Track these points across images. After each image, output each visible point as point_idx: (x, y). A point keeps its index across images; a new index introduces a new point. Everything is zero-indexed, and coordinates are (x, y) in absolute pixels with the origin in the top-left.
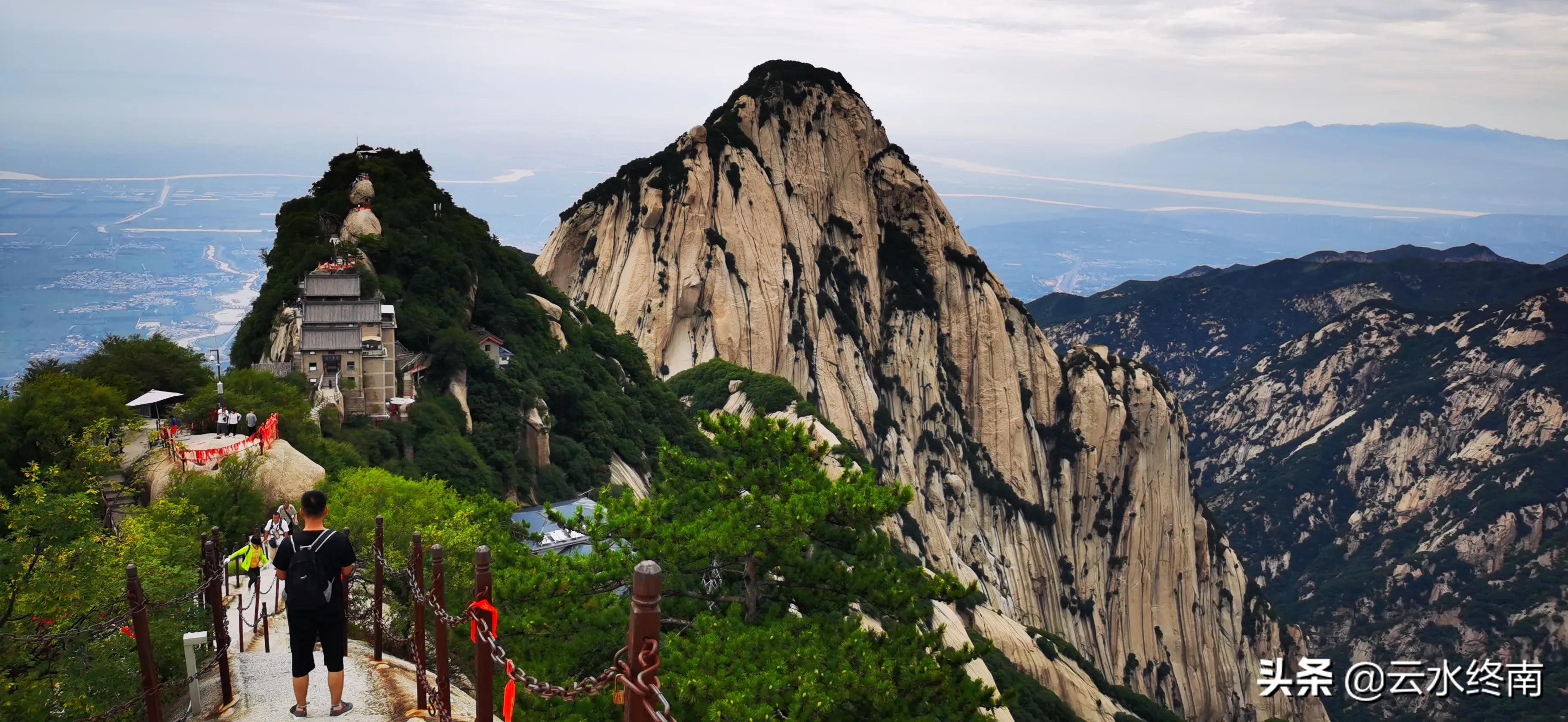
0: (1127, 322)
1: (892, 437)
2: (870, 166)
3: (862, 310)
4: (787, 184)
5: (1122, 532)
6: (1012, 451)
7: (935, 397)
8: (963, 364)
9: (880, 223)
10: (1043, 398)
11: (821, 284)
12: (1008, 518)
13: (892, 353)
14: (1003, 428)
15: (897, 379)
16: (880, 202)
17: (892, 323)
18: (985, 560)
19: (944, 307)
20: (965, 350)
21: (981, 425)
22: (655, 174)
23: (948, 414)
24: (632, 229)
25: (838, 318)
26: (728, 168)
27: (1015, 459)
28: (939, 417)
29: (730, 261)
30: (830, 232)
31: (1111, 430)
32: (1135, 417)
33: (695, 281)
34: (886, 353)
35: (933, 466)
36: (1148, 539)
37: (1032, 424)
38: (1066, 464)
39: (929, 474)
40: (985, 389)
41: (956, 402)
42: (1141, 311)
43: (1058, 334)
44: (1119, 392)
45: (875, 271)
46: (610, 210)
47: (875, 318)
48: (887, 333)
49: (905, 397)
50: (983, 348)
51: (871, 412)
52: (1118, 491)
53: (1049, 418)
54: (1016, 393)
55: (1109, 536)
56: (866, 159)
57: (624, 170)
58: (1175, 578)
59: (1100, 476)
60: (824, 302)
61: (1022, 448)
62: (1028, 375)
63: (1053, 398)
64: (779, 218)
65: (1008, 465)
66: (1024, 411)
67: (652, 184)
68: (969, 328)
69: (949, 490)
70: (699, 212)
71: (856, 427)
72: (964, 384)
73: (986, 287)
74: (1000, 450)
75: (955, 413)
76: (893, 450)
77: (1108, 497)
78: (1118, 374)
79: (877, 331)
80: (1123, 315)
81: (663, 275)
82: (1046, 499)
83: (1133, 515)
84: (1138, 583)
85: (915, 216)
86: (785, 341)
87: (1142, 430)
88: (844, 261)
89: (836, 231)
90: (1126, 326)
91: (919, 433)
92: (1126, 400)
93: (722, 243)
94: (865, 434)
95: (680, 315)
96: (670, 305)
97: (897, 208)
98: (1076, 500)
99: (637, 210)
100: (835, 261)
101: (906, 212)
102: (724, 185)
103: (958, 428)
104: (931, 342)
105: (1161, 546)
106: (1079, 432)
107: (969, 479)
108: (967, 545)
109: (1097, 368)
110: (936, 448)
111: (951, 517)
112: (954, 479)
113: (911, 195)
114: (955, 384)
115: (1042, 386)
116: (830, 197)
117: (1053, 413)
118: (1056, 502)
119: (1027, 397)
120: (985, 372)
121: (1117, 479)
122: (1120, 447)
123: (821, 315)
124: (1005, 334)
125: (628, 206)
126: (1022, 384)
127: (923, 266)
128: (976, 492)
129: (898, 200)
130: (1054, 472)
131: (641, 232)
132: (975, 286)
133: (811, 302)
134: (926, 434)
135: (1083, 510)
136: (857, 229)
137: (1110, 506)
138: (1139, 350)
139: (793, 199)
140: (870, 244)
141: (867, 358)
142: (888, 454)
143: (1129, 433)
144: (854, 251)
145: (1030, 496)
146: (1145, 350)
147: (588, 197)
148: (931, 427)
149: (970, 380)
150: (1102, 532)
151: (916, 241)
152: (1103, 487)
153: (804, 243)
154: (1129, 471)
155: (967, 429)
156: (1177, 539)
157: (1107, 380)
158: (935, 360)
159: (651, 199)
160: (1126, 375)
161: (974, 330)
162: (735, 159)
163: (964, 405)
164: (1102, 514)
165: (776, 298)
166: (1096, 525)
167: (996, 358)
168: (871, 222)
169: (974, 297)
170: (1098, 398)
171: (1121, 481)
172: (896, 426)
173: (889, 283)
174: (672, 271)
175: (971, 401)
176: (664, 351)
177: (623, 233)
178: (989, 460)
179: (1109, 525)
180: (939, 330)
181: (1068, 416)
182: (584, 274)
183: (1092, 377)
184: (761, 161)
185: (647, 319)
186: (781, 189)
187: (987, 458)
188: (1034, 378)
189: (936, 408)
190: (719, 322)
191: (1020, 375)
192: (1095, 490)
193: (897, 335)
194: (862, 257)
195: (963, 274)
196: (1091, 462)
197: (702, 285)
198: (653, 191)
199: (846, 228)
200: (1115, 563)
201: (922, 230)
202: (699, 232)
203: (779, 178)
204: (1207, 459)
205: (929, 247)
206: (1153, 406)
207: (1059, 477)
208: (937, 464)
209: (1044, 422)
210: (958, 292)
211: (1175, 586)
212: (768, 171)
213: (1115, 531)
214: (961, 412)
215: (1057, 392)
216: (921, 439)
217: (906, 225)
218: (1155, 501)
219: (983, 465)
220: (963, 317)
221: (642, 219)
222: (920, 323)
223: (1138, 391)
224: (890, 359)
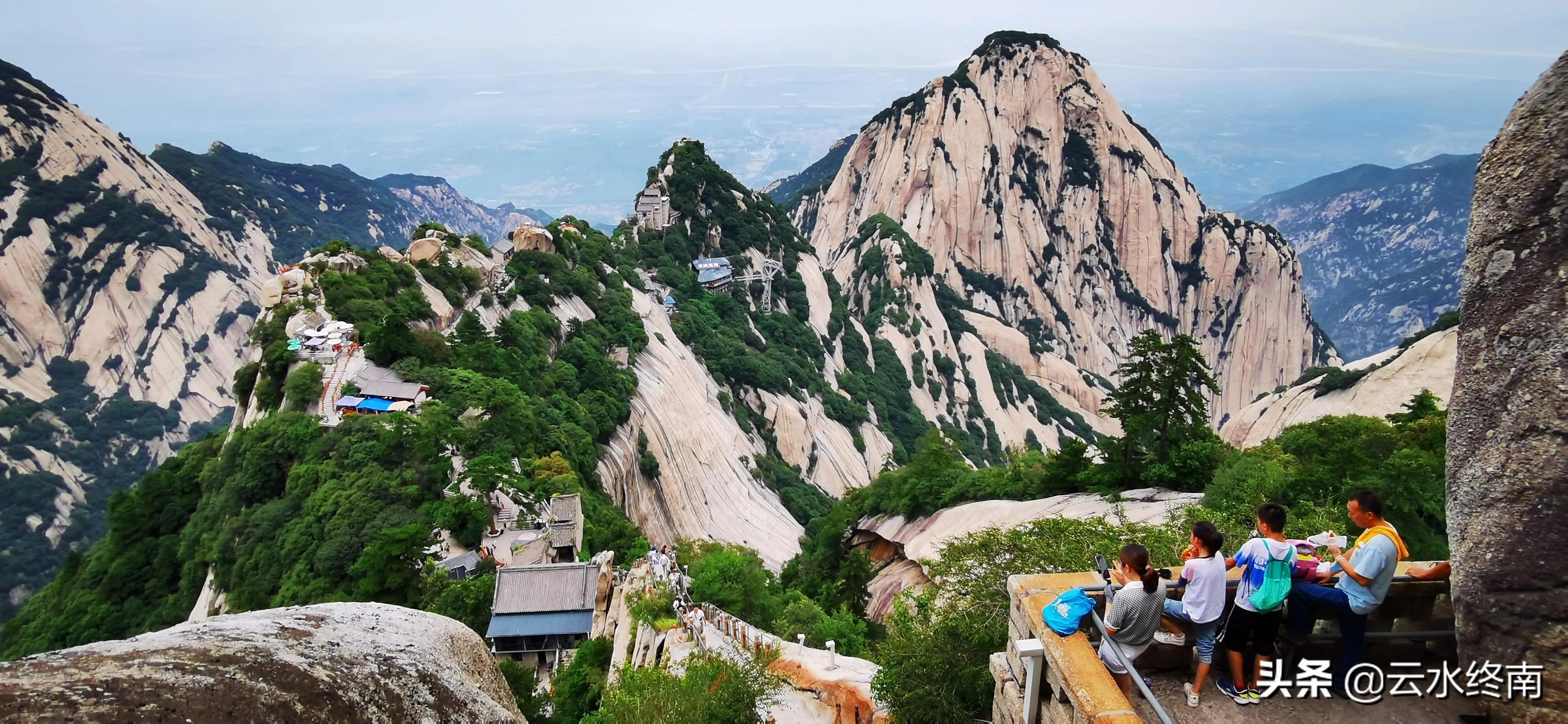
0: (1421, 191)
1: (1055, 261)
2: (1061, 94)
3: (1044, 184)
4: (996, 108)
5: (1231, 336)
6: (1149, 277)
7: (1092, 239)
8: (1116, 220)
9: (1066, 130)
10: (1181, 245)
11: (1015, 168)
12: (1141, 318)
13: (1062, 211)
14: (1143, 262)
15: (1064, 227)
16: (1066, 117)
17: (1064, 193)
18: (1118, 342)
19: (1106, 184)
20: (1118, 212)
21: (1126, 259)
22: (909, 106)
23: (1100, 251)
24: (894, 137)
25: (1024, 189)
26: (954, 101)
27: (1151, 282)
28: (1093, 252)
29: (947, 156)
30: (1025, 137)
31: (1227, 268)
32: (1249, 261)
33: (925, 167)
34: (1058, 211)
35: (1086, 282)
36: (1251, 342)
37: (1169, 261)
38: (1191, 288)
39: (1082, 287)
40: (1131, 237)
41: (1108, 244)
42: (1436, 182)
43: (1354, 199)
44: (1238, 245)
45: (1059, 160)
46: (885, 126)
47: (1054, 189)
48: (1061, 199)
49: (1068, 237)
50: (1132, 211)
51: (1042, 246)
52: (1232, 309)
53: (1184, 258)
54: (1159, 242)
55: (1221, 338)
56: (1058, 91)
57: (894, 104)
58: (1278, 371)
59: (1217, 299)
60: (1014, 179)
61: (1158, 275)
62: (1171, 230)
63: (1189, 245)
64: (987, 130)
65: (1145, 286)
66: (1163, 252)
67: (907, 112)
68: (1122, 199)
69: (1096, 298)
70: (929, 128)
71: (1029, 255)
72: (1117, 233)
73: (1140, 170)
74: (1139, 276)
75: (1106, 251)
76: (1055, 270)
77: (1222, 312)
78: (1240, 233)
79: (1055, 196)
80: (1418, 185)
81: (907, 164)
82: (1174, 310)
83: (1239, 326)
84: (1239, 369)
85: (1090, 126)
86: (980, 202)
87: (1254, 271)
88: (1034, 155)
89: (1029, 136)
90: (1420, 194)
91: (1078, 262)
92: (1243, 250)
93: (943, 146)
94: (1035, 260)
95: (916, 186)
96: (909, 181)
97: (1078, 121)
98: (1196, 312)
99: (898, 127)
100: (1027, 155)
101: (1084, 123)
102: (950, 111)
103: (1107, 259)
104: (1093, 205)
105: (1265, 349)
106: (1203, 268)
107: (1113, 293)
108: (1106, 332)
109: (1223, 227)
110: (1089, 270)
111: (1095, 314)
112: (1099, 291)
113: (1088, 113)
114: (1110, 232)
115: (1181, 236)
116: (1027, 115)
117: (1188, 255)
118: (1181, 312)
119: (1166, 243)
120: (1132, 226)
121: (1230, 302)
122: (1235, 281)
123: (1011, 186)
124: (1152, 203)
125: (893, 124)
126: (1163, 235)
127: (1091, 157)
128: (1117, 300)
129: (1079, 115)
130: (1183, 293)
131: (898, 139)
132: (1131, 171)
133: (1004, 180)
134: (1083, 263)
135: (1200, 319)
136: (1045, 134)
137: (1223, 319)
138: (1427, 215)
139: (999, 117)
140: (1056, 143)
141: (1043, 214)
142: (1050, 272)
143: (1242, 271)
144: (1042, 148)
145: (1161, 306)
146: (1434, 215)
147: (875, 119)
148: (1086, 258)
149: (1121, 231)
150: (1215, 334)
151: (1089, 142)
152: (1219, 306)
153: (1003, 145)
154: (1241, 297)
155: (1115, 261)
156: (1281, 346)
157: (1230, 236)
158: (1095, 217)
159: (905, 120)
160: (1247, 233)
161: (1126, 199)
162: (960, 96)
163: (1115, 247)
164: (1217, 322)
165: (977, 177)
166: (1210, 330)
167: (1142, 218)
168: (1059, 130)
169: (1129, 177)
170: (1220, 247)
171: (1235, 303)
172: (1060, 256)
173: (1066, 168)
174: (912, 162)
175: (1121, 244)
176: (905, 206)
177: (890, 139)
178: (1130, 281)
179: (1222, 331)
180: (1101, 198)
181: (1198, 258)
182: (869, 162)
183: (1218, 233)
184: (978, 96)
185: (897, 188)
186: (991, 112)
187: (1129, 280)
188: (1175, 232)
189: (1092, 247)
190: (936, 190)
191: (1164, 229)
192: (1212, 306)
193: (1067, 201)
194: (1048, 151)
195: (1123, 163)
196: (1209, 289)
197: (929, 170)
198: (906, 116)
199: (1037, 134)
200: (1223, 355)
201: (1094, 135)
202: (929, 140)
203: (990, 105)
204: (1447, 306)
205: (1098, 146)
206: (1263, 254)
207: (1185, 296)
208: (1089, 281)
209: (1181, 262)
210: (1117, 173)
211: (1277, 377)
212: (983, 102)
213: (1226, 335)
214: (1111, 251)
215: (1193, 242)
216: (1079, 265)
217: (1083, 132)
218: (1261, 318)
219: (1125, 285)
220: (1119, 191)
221: (900, 132)
222: (1084, 192)
223: (1253, 244)
224: (1061, 215)
